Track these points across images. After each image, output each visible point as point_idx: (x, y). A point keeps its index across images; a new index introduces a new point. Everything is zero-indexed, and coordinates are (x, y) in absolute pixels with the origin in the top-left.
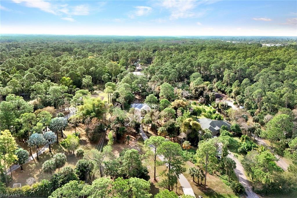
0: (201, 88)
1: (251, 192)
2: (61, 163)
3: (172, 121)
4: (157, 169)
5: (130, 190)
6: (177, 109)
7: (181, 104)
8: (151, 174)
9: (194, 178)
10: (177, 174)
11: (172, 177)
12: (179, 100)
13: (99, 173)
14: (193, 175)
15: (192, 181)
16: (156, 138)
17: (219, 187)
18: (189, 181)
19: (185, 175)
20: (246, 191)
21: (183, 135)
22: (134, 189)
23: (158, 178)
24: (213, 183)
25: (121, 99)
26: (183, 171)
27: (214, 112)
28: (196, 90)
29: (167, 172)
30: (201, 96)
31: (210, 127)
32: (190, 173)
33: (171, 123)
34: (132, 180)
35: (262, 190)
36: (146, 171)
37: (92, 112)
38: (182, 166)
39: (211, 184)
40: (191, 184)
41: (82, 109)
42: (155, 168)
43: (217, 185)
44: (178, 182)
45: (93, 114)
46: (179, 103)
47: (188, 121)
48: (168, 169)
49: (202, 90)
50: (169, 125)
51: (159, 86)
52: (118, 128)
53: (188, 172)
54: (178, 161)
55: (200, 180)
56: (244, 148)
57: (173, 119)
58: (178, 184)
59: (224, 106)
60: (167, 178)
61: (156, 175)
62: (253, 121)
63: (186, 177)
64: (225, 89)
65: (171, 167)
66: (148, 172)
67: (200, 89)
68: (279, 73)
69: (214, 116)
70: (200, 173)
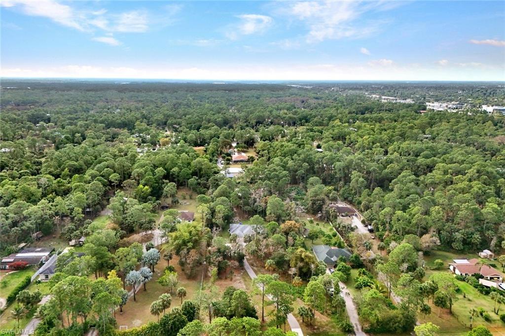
0: (320, 200)
1: (360, 330)
2: (168, 305)
3: (281, 251)
4: (265, 309)
5: (244, 327)
6: (288, 234)
7: (292, 227)
8: (259, 314)
9: (303, 318)
10: (286, 314)
11: (280, 317)
12: (291, 222)
13: (208, 314)
14: (302, 315)
15: (301, 321)
16: (264, 277)
17: (328, 327)
18: (298, 321)
19: (294, 315)
20: (355, 330)
21: (293, 271)
22: (247, 326)
23: (266, 318)
24: (323, 323)
25: (219, 220)
26: (292, 310)
27: (335, 235)
28: (313, 204)
29: (275, 312)
30: (320, 212)
31: (327, 257)
32: (299, 313)
33: (281, 255)
34: (245, 318)
35: (369, 329)
36: (254, 311)
37: (189, 242)
38: (290, 306)
39: (321, 324)
40: (300, 325)
41: (176, 238)
42: (263, 308)
43: (327, 325)
44: (286, 322)
45: (190, 245)
46: (290, 226)
47: (300, 252)
48: (276, 308)
49: (321, 204)
50: (278, 256)
51: (266, 197)
52: (219, 262)
53: (296, 311)
54: (286, 301)
55: (309, 320)
56: (360, 284)
57: (283, 250)
58: (286, 324)
59: (347, 227)
60: (275, 318)
61: (264, 315)
62: (378, 249)
63: (296, 317)
64: (353, 198)
65: (279, 307)
66: (256, 313)
67: (319, 202)
68: (420, 180)
69: (334, 240)
70: (309, 313)
